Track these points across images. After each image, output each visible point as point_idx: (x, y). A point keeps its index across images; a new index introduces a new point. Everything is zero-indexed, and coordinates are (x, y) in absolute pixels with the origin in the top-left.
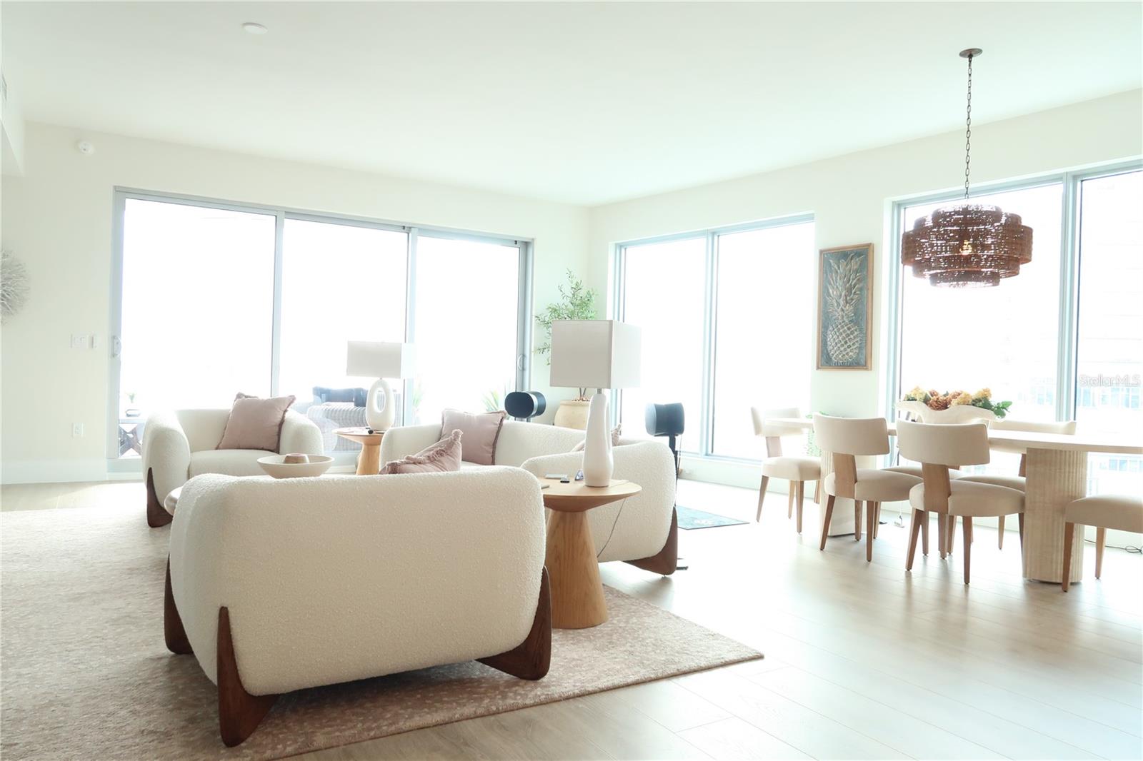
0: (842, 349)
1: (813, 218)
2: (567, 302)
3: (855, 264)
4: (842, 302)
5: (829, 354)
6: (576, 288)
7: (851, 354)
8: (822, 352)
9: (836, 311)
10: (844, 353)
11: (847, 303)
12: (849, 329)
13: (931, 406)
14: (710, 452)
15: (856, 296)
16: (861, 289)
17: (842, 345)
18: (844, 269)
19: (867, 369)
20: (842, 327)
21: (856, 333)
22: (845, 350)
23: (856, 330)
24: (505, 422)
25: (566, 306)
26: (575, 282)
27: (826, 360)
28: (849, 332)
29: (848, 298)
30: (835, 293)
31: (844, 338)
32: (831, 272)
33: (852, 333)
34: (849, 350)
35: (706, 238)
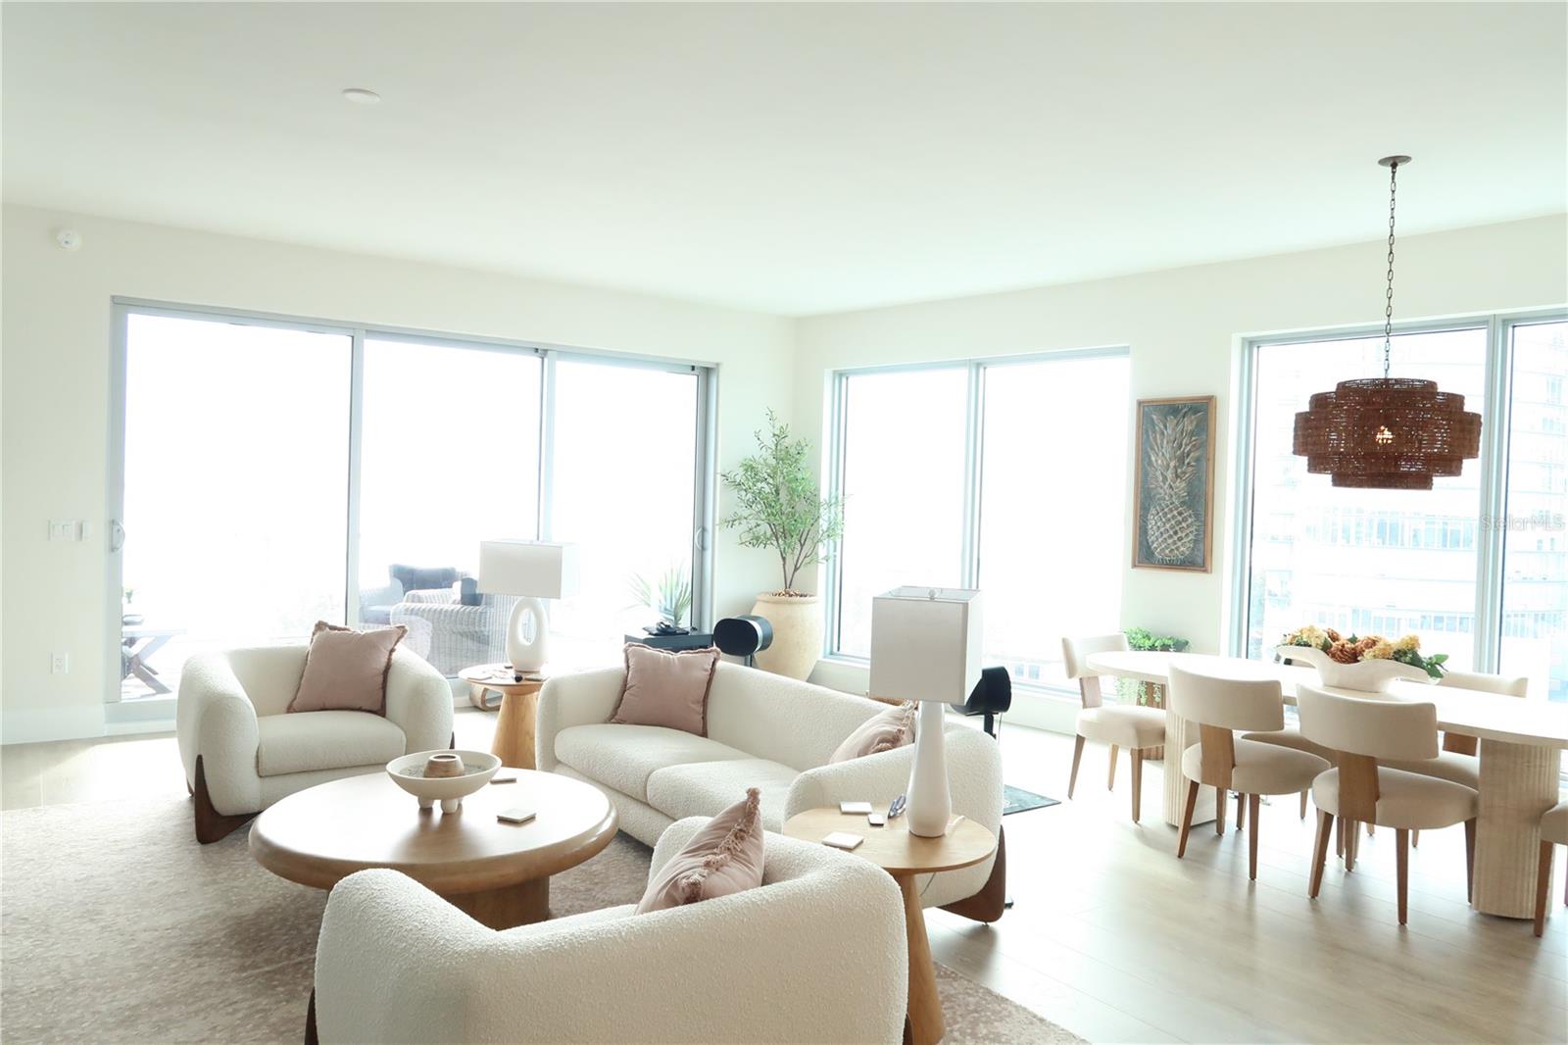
0: (1170, 541)
1: (1128, 353)
2: (768, 455)
3: (1189, 424)
4: (1170, 474)
5: (1149, 547)
6: (779, 437)
7: (1182, 549)
8: (1141, 543)
9: (1161, 488)
10: (1173, 547)
11: (1177, 476)
12: (1180, 514)
13: (1333, 656)
15: (1190, 469)
16: (1198, 460)
17: (1171, 537)
18: (1174, 430)
19: (1205, 571)
20: (1171, 511)
21: (1190, 520)
22: (1174, 543)
23: (1190, 516)
24: (720, 664)
25: (765, 460)
26: (778, 426)
27: (1145, 556)
28: (1180, 518)
29: (1179, 471)
30: (1160, 462)
31: (1172, 527)
32: (1154, 432)
33: (1185, 520)
34: (1179, 544)
35: (967, 371)
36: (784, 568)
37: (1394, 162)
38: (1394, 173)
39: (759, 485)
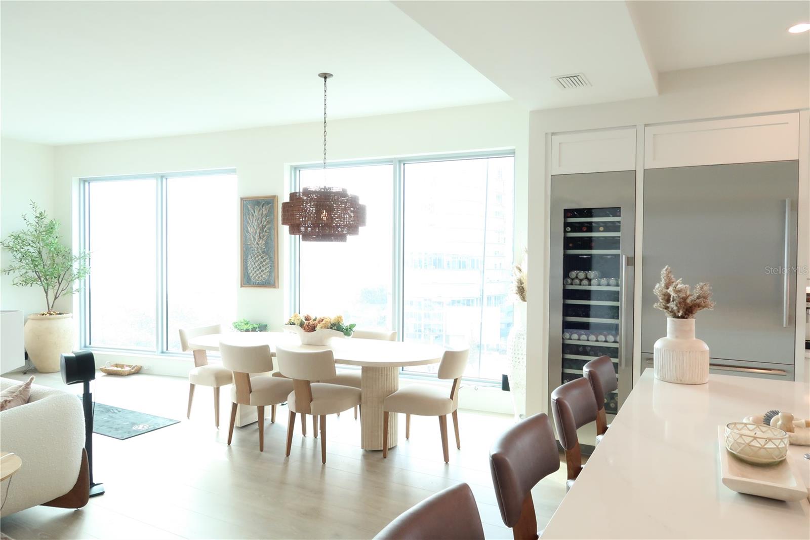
0: (258, 272)
1: (235, 172)
2: (32, 229)
3: (265, 210)
4: (257, 237)
5: (249, 276)
6: (40, 217)
7: (264, 276)
8: (244, 274)
9: (253, 244)
10: (259, 276)
11: (260, 238)
12: (262, 258)
13: (304, 329)
14: (165, 350)
15: (267, 234)
16: (269, 229)
17: (258, 270)
18: (258, 213)
19: (275, 287)
20: (258, 256)
21: (267, 261)
22: (260, 273)
23: (267, 259)
25: (31, 233)
26: (38, 212)
27: (247, 281)
28: (262, 260)
29: (261, 235)
30: (252, 231)
31: (258, 265)
32: (249, 214)
33: (265, 261)
34: (262, 273)
35: (155, 180)
36: (47, 299)
37: (325, 76)
38: (325, 81)
39: (26, 248)
